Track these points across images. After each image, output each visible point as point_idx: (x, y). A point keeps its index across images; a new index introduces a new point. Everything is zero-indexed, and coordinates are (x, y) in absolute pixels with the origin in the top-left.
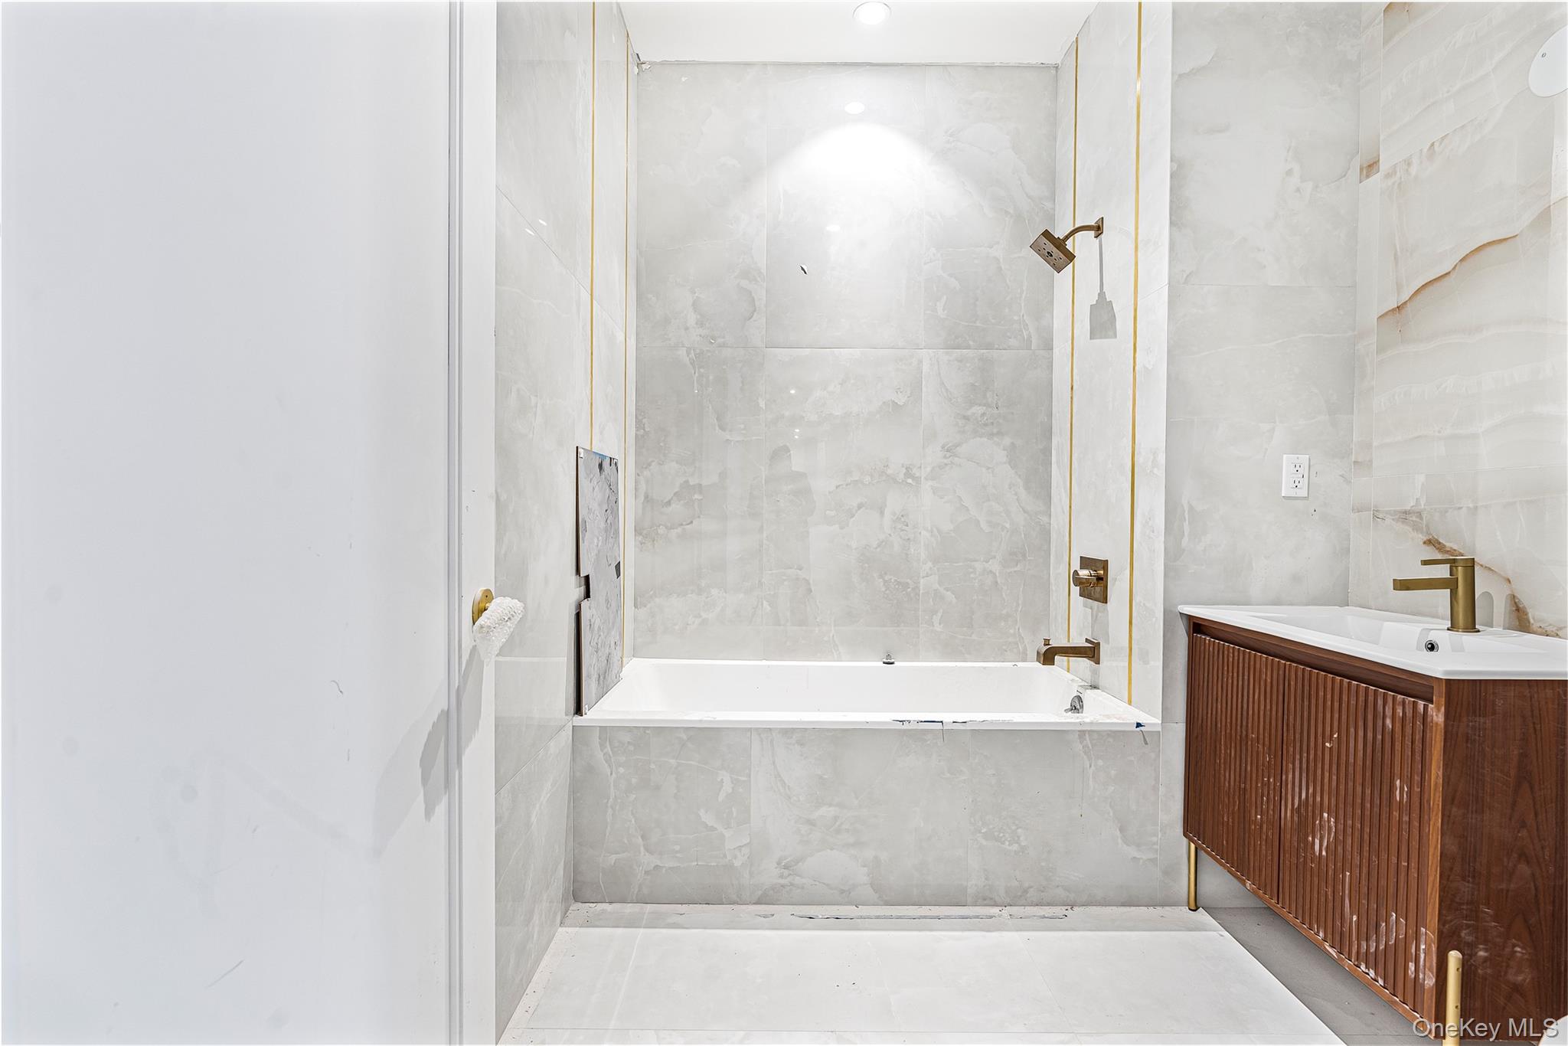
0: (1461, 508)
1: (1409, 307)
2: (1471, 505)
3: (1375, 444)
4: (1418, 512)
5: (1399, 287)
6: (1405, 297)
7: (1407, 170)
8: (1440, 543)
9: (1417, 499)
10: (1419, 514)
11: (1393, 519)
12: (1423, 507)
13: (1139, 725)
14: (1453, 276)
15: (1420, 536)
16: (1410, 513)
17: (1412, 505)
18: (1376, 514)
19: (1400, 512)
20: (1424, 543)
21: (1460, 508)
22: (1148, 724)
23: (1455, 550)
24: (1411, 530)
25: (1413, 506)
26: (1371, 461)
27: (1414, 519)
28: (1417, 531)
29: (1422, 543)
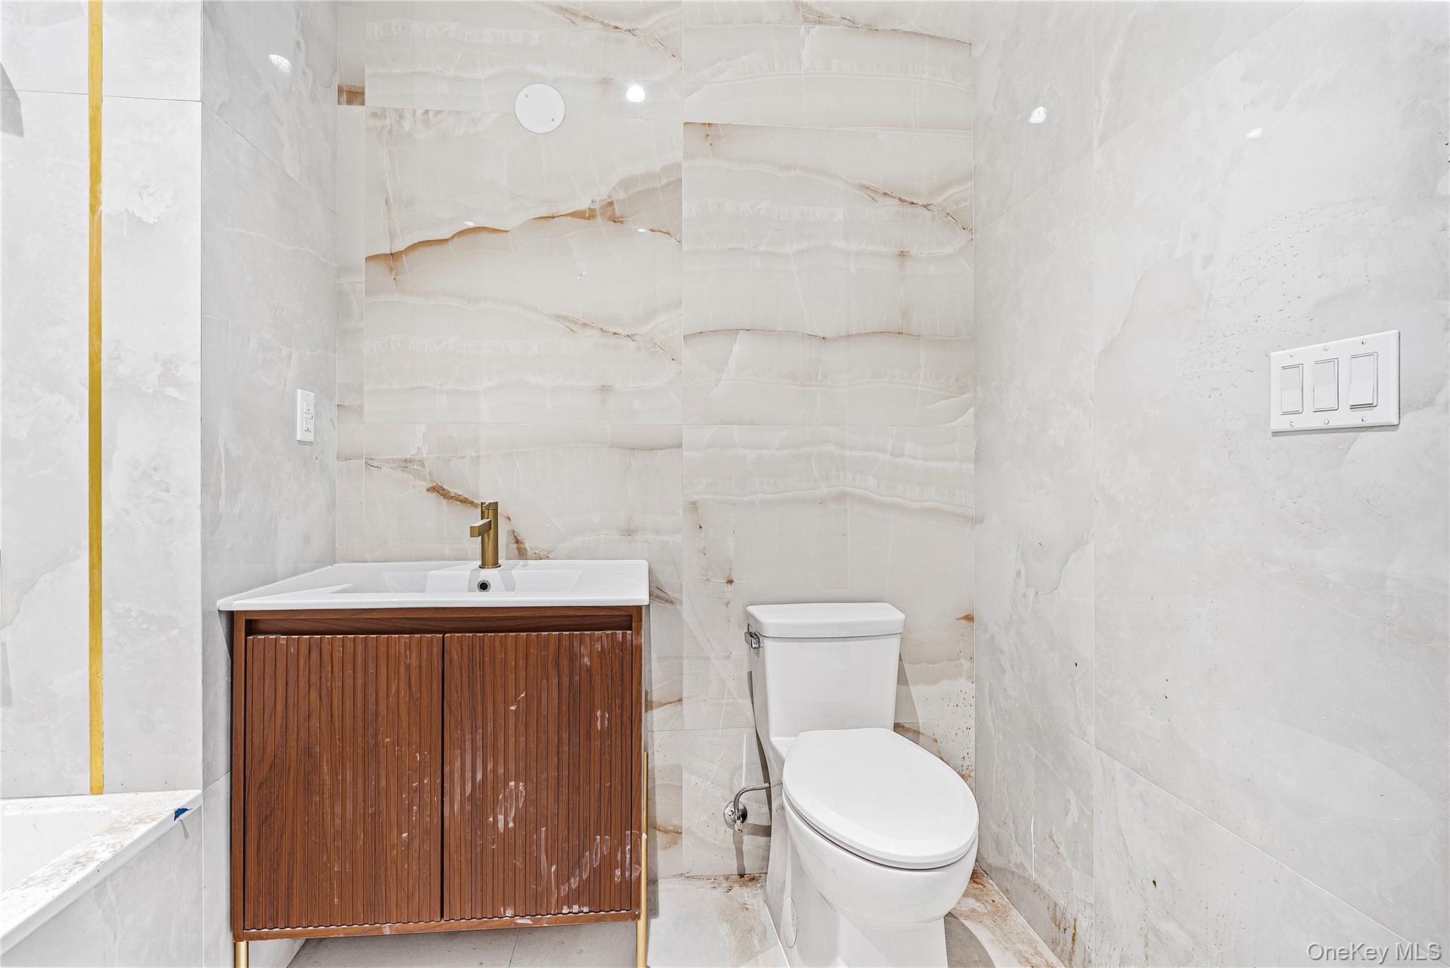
0: (465, 457)
1: (405, 259)
2: (474, 455)
3: (366, 389)
4: (419, 461)
5: (392, 236)
6: (399, 246)
7: (399, 121)
8: (444, 490)
9: (418, 448)
10: (422, 463)
11: (391, 468)
12: (425, 455)
13: (179, 812)
14: (451, 244)
15: (423, 483)
16: (411, 461)
17: (413, 453)
18: (369, 462)
19: (399, 461)
20: (428, 490)
21: (463, 457)
22: (188, 803)
23: (460, 496)
24: (412, 477)
25: (412, 455)
26: (361, 407)
27: (416, 467)
28: (419, 479)
29: (425, 490)
